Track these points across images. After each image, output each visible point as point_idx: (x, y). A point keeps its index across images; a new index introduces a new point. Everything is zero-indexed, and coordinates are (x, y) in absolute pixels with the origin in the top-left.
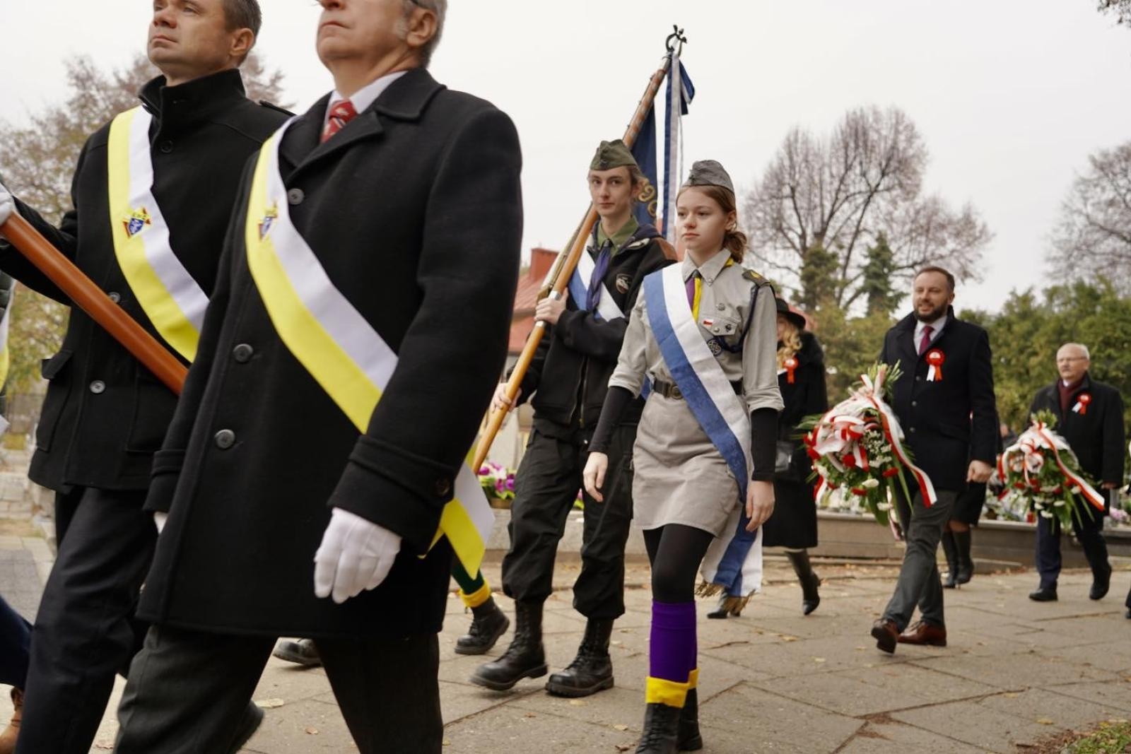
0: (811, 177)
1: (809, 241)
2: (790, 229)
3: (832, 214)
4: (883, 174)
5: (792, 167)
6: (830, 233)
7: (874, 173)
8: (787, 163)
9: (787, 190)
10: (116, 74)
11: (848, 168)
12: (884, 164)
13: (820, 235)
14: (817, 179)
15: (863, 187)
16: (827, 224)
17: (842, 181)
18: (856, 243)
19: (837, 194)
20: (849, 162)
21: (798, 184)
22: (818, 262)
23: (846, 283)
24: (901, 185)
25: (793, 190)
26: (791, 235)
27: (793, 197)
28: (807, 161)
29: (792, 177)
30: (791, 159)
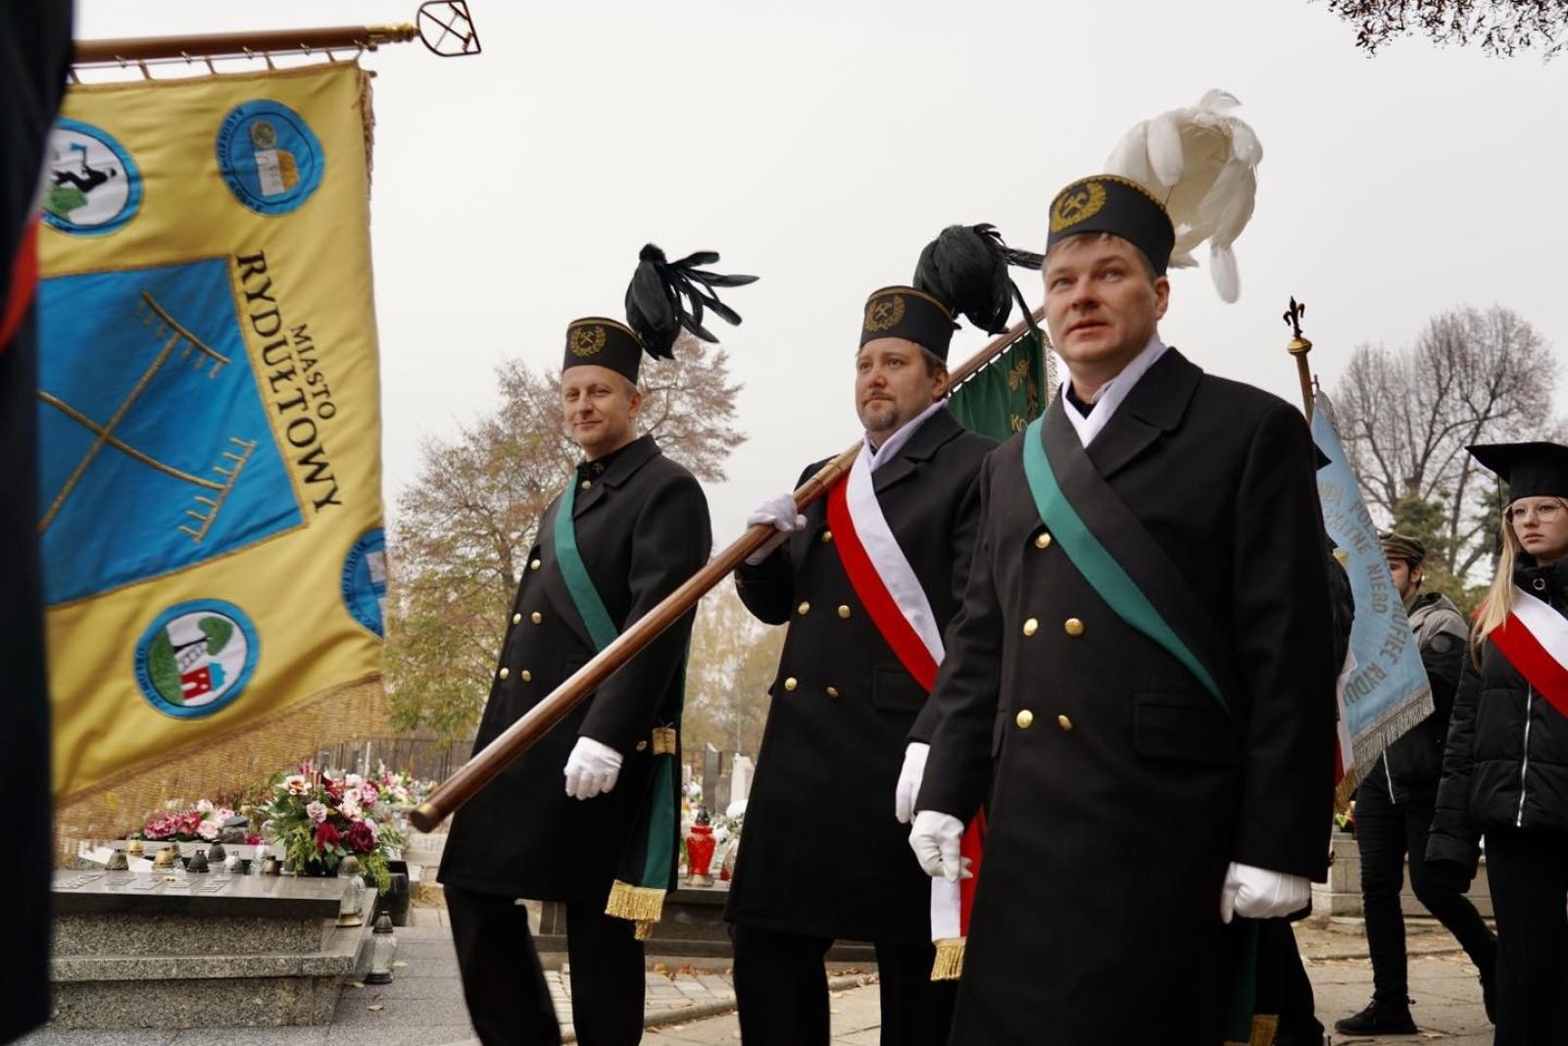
0: (1393, 409)
1: (1400, 490)
2: (1372, 477)
3: (1427, 455)
4: (1494, 396)
5: (1365, 398)
6: (1428, 478)
7: (1480, 397)
8: (1357, 394)
9: (1360, 429)
10: (548, 376)
11: (1443, 392)
12: (1493, 382)
13: (1414, 481)
14: (1401, 411)
15: (1468, 415)
16: (1422, 466)
17: (1435, 411)
18: (1466, 488)
19: (1431, 427)
20: (1444, 385)
21: (1375, 419)
22: (1415, 517)
23: (1458, 543)
24: (1520, 407)
25: (1369, 427)
26: (1373, 484)
27: (1370, 436)
28: (1384, 389)
29: (1366, 411)
30: (1362, 388)
